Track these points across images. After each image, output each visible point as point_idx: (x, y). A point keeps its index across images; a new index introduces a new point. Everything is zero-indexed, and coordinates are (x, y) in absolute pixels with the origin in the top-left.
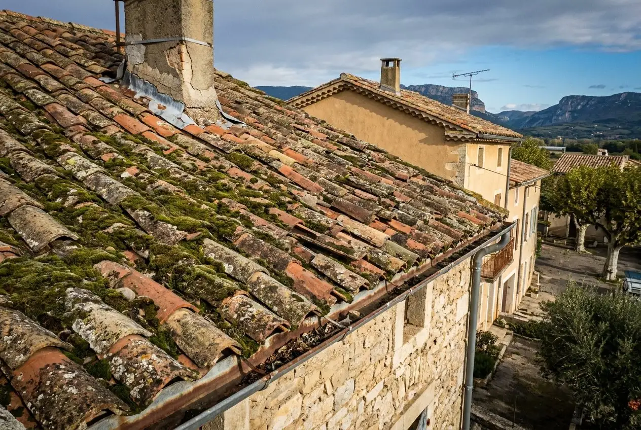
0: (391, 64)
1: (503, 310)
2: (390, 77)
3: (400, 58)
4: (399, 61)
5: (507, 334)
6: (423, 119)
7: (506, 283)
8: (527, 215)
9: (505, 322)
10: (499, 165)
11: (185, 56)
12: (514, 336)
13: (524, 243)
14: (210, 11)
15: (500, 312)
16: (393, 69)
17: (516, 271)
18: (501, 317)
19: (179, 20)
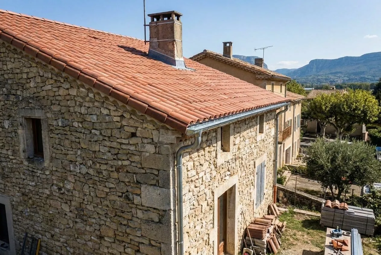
0: (228, 45)
1: (286, 163)
2: (228, 51)
3: (232, 42)
4: (231, 43)
5: (288, 173)
6: (245, 70)
7: (287, 150)
8: (295, 118)
9: (287, 168)
10: (281, 92)
11: (175, 46)
12: (292, 174)
13: (294, 132)
14: (181, 29)
15: (284, 164)
16: (229, 47)
17: (291, 145)
18: (285, 166)
19: (173, 33)
